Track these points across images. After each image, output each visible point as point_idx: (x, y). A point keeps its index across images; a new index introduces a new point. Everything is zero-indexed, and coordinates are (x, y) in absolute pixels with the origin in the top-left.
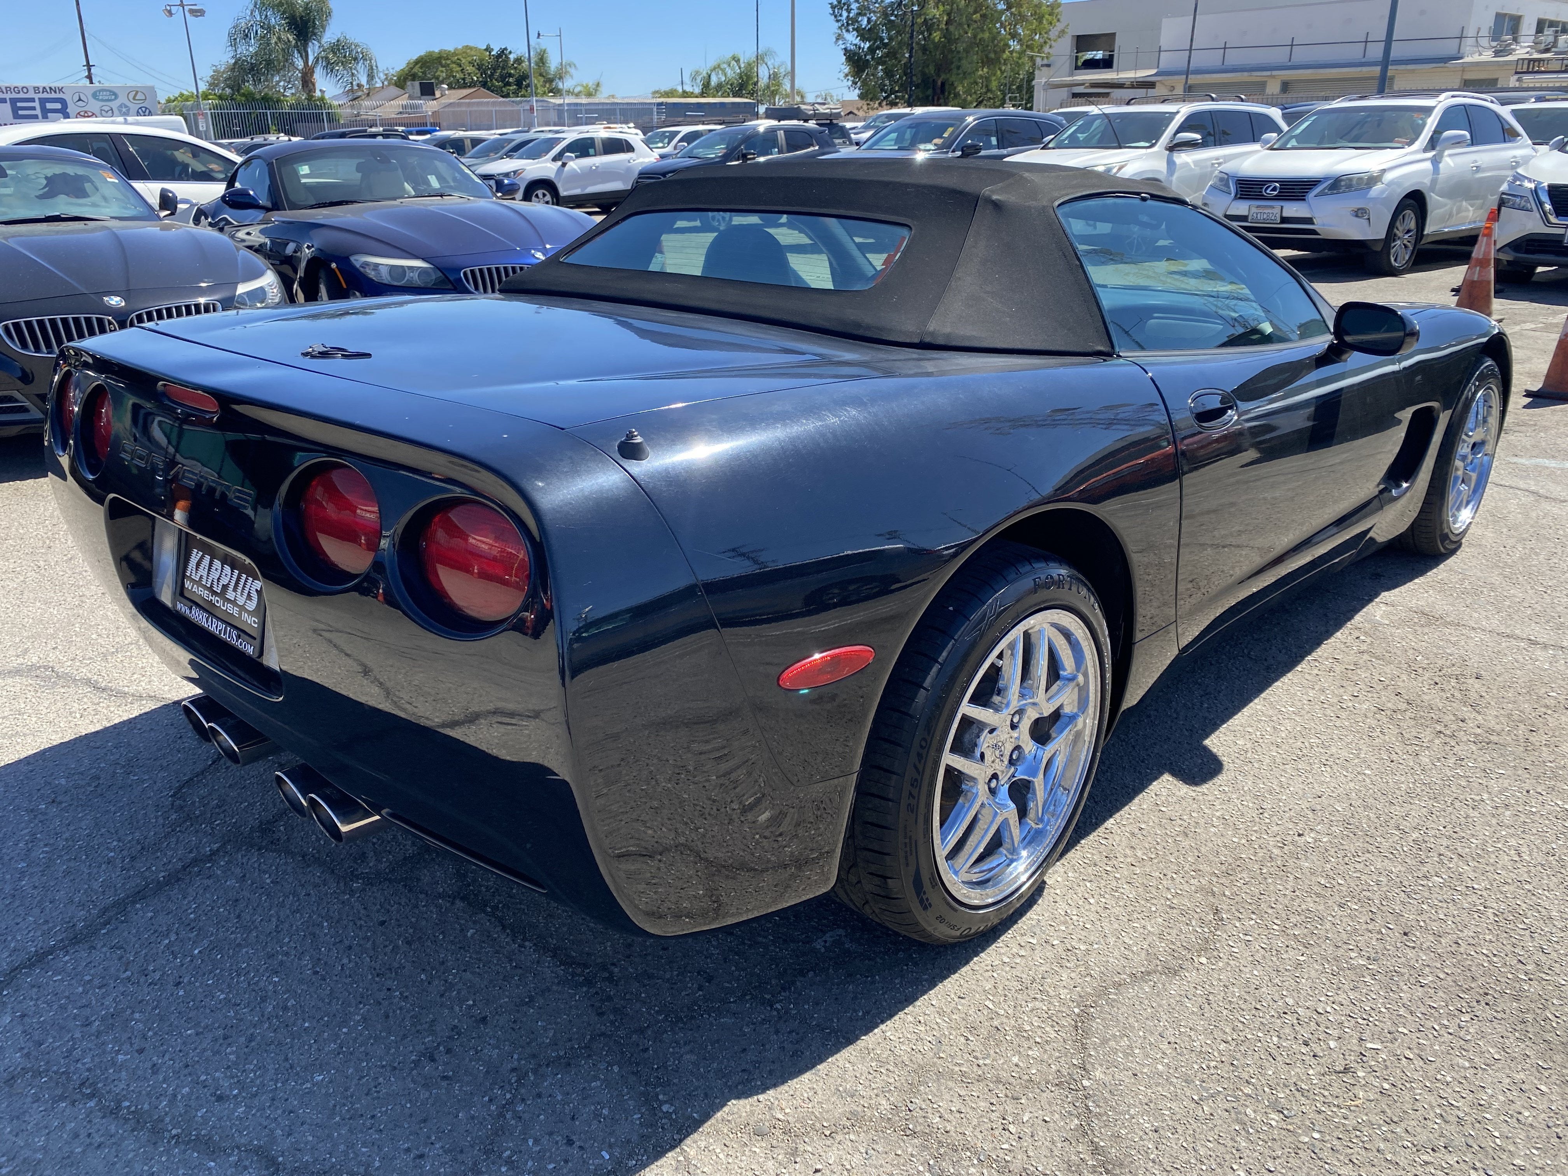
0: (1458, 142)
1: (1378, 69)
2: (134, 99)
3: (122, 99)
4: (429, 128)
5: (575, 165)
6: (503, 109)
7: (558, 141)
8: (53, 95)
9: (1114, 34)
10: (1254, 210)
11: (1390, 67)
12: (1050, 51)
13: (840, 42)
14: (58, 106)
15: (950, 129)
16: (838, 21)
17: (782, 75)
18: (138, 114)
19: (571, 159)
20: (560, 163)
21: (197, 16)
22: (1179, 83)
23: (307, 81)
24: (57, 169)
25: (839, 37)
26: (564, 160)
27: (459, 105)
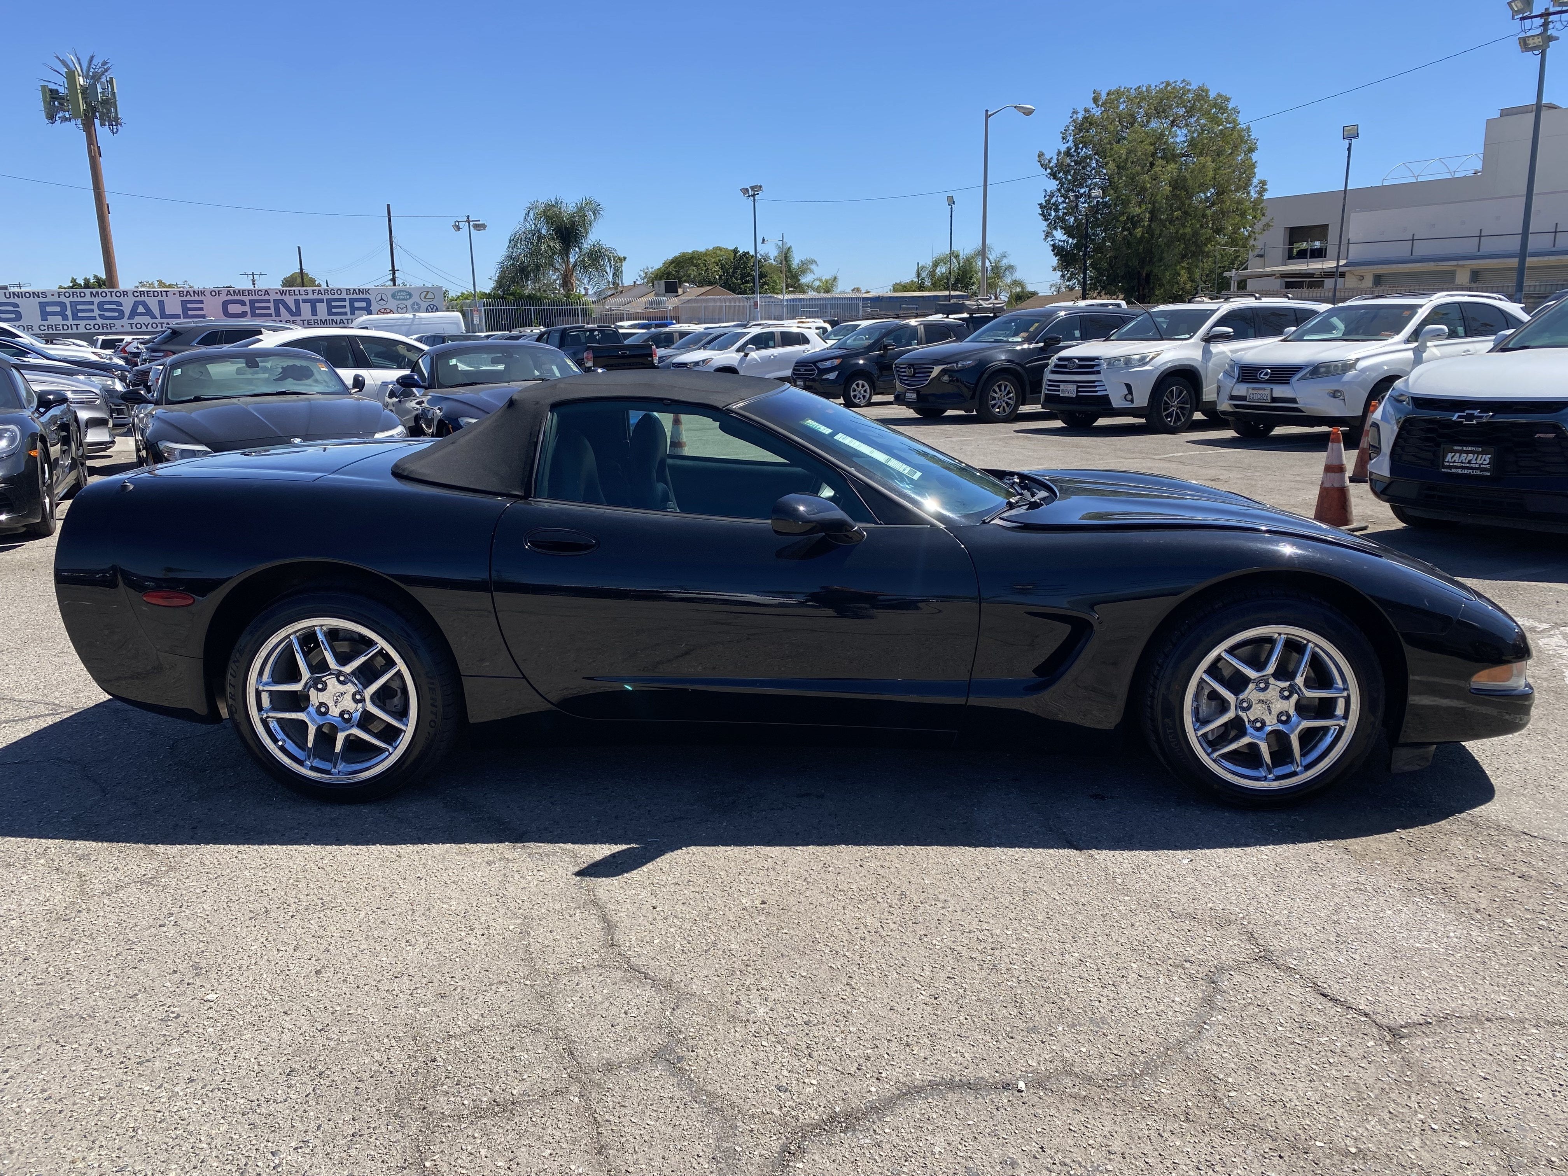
0: (1437, 335)
1: (1517, 260)
2: (425, 298)
3: (415, 298)
4: (669, 321)
5: (755, 355)
6: (733, 304)
7: (744, 334)
8: (361, 296)
9: (1327, 225)
10: (1250, 391)
11: (1528, 259)
12: (1254, 243)
13: (1049, 239)
14: (364, 304)
15: (1036, 325)
16: (1046, 220)
17: (1004, 268)
18: (427, 311)
19: (752, 350)
20: (743, 354)
21: (479, 230)
22: (1369, 274)
23: (566, 282)
24: (290, 362)
25: (1048, 235)
26: (746, 351)
27: (695, 301)
